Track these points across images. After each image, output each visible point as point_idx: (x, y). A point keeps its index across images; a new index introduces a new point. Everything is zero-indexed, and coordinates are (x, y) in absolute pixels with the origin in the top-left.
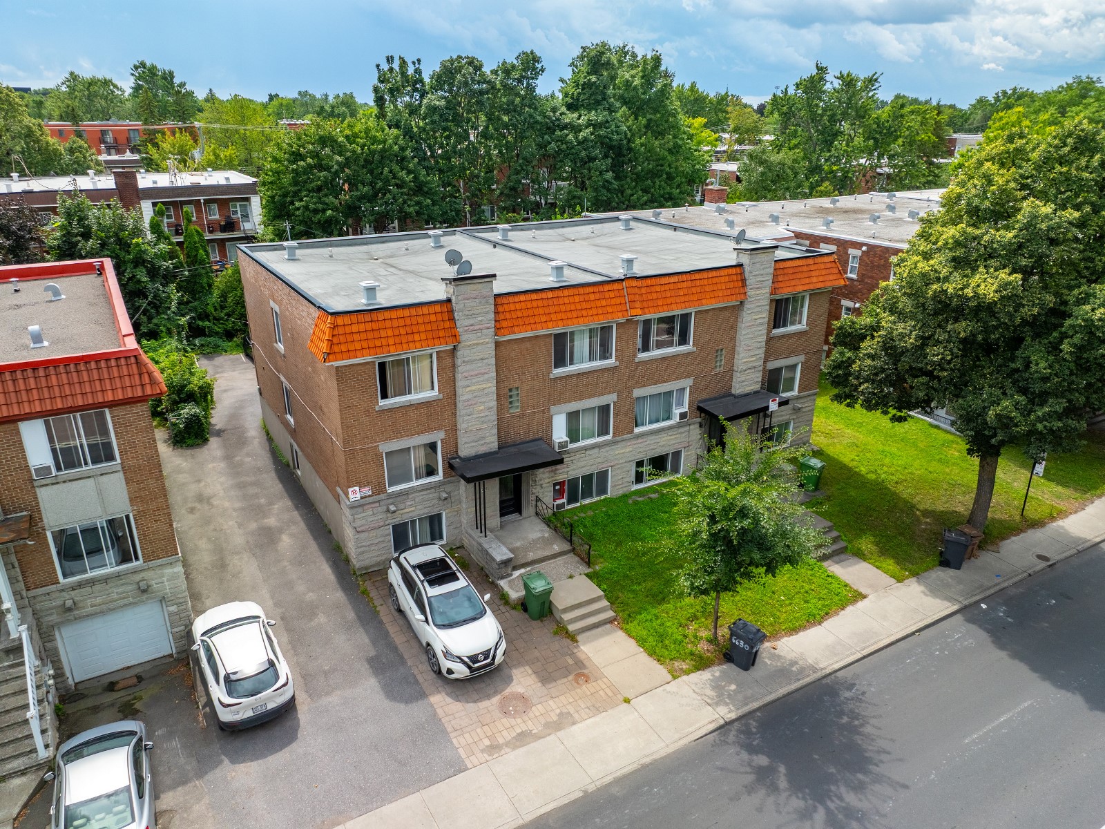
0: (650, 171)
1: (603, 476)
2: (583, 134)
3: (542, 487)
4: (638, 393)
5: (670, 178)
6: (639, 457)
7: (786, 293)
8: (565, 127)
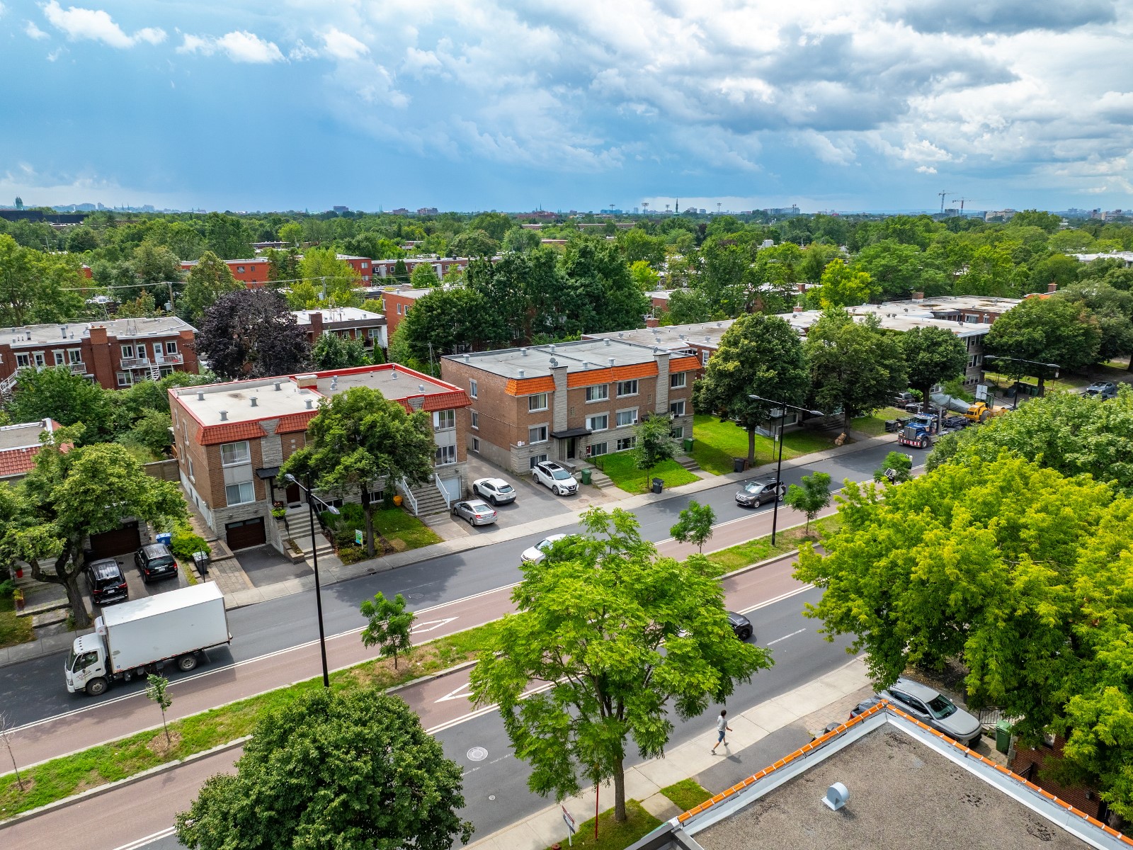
0: (616, 310)
1: (605, 445)
2: (579, 291)
3: (582, 446)
4: (617, 411)
5: (628, 312)
6: (619, 438)
7: (675, 371)
8: (569, 287)
